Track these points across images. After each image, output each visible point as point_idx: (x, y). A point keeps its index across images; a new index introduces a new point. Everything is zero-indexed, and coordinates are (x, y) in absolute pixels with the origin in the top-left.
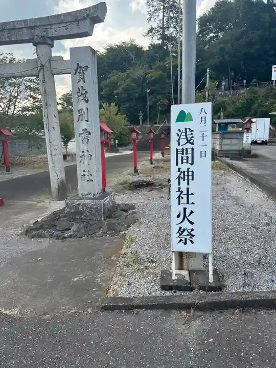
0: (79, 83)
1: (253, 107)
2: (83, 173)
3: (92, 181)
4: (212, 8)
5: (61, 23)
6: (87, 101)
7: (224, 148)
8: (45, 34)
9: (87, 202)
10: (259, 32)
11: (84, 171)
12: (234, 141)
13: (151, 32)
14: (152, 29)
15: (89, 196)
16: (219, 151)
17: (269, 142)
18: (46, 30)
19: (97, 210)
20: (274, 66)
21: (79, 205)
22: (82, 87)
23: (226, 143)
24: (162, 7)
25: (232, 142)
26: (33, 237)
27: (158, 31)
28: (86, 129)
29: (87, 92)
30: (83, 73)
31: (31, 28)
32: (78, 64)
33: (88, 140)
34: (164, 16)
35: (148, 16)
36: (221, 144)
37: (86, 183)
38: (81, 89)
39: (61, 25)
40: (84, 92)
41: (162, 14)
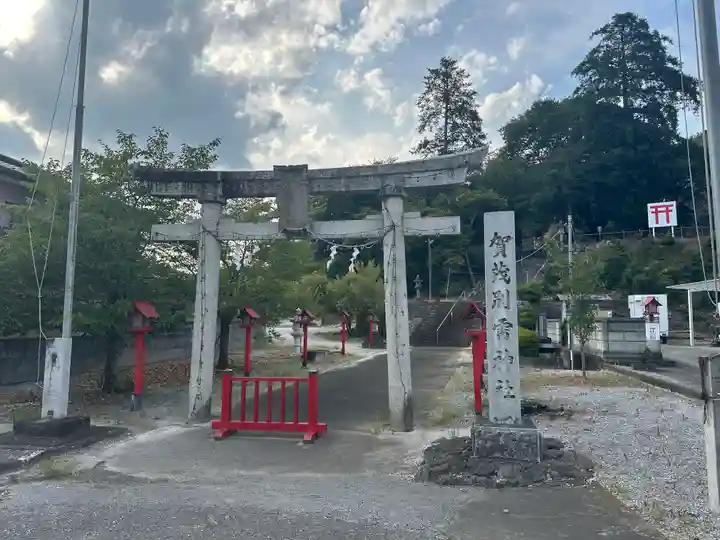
0: (497, 258)
1: (624, 273)
2: (497, 384)
3: (513, 397)
4: (528, 112)
5: (427, 171)
6: (508, 282)
7: (615, 347)
8: (400, 184)
9: (513, 430)
10: (617, 151)
11: (500, 381)
12: (630, 336)
13: (424, 147)
14: (426, 143)
15: (507, 422)
16: (605, 352)
17: (670, 338)
18: (403, 180)
19: (530, 444)
20: (649, 205)
21: (500, 434)
22: (501, 263)
23: (614, 338)
24: (444, 110)
25: (628, 339)
26: (446, 483)
27: (436, 145)
28: (504, 319)
29: (508, 270)
30: (504, 246)
31: (382, 176)
32: (496, 234)
33: (507, 334)
34: (446, 123)
35: (420, 124)
36: (607, 341)
37: (503, 400)
38: (499, 266)
39: (427, 174)
40: (503, 269)
41: (444, 119)
